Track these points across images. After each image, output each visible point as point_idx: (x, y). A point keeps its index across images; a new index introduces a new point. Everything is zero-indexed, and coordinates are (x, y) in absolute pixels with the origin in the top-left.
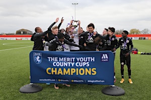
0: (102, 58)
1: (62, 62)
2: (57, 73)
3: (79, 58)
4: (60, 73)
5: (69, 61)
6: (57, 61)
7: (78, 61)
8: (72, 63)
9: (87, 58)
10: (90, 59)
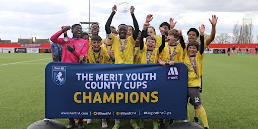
0: (169, 74)
2: (92, 101)
3: (130, 74)
4: (97, 100)
5: (113, 80)
6: (92, 80)
7: (128, 80)
8: (117, 83)
9: (143, 74)
10: (149, 76)
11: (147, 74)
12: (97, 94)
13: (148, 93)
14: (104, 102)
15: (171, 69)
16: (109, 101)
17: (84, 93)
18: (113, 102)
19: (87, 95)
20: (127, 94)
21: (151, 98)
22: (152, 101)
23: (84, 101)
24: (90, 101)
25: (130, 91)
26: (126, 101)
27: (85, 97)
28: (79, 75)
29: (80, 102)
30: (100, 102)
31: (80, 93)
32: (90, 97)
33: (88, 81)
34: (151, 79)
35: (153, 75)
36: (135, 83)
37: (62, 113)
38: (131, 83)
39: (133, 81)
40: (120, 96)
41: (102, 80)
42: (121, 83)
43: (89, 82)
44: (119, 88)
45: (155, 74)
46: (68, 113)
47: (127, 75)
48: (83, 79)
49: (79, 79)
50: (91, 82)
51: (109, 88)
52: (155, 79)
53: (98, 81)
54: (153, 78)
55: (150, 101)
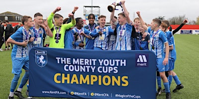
0: (138, 61)
1: (77, 65)
2: (70, 81)
3: (102, 60)
4: (75, 81)
5: (88, 64)
6: (70, 63)
7: (101, 65)
8: (92, 67)
9: (114, 60)
10: (119, 62)
11: (118, 61)
12: (75, 76)
13: (119, 77)
14: (81, 83)
15: (140, 56)
16: (84, 82)
17: (63, 75)
18: (88, 83)
19: (66, 76)
20: (100, 77)
21: (122, 82)
22: (123, 85)
23: (63, 82)
24: (68, 82)
25: (103, 74)
26: (100, 84)
27: (64, 78)
28: (58, 59)
29: (59, 82)
30: (77, 83)
31: (60, 74)
32: (68, 78)
33: (67, 64)
34: (121, 65)
35: (123, 61)
36: (107, 68)
37: (43, 92)
38: (104, 67)
39: (105, 66)
40: (94, 78)
41: (78, 64)
42: (95, 67)
43: (67, 66)
44: (93, 71)
45: (125, 61)
46: (48, 92)
47: (99, 60)
48: (62, 63)
49: (58, 62)
50: (69, 65)
51: (85, 71)
52: (125, 65)
53: (75, 64)
54: (123, 64)
55: (121, 84)
